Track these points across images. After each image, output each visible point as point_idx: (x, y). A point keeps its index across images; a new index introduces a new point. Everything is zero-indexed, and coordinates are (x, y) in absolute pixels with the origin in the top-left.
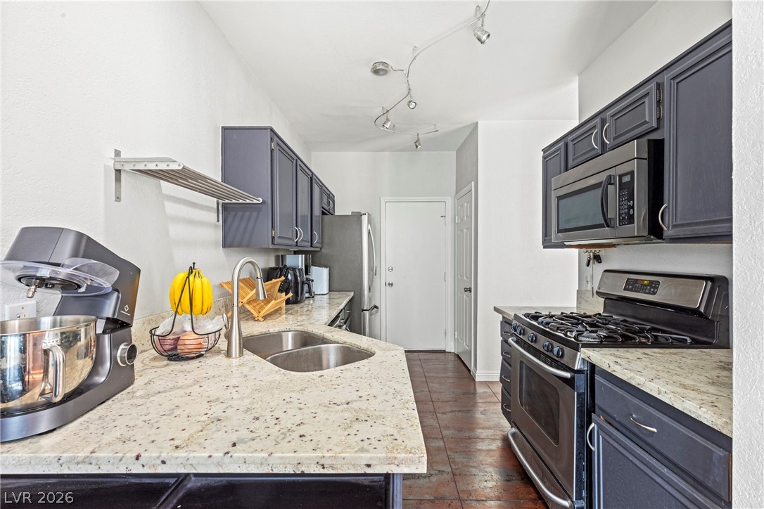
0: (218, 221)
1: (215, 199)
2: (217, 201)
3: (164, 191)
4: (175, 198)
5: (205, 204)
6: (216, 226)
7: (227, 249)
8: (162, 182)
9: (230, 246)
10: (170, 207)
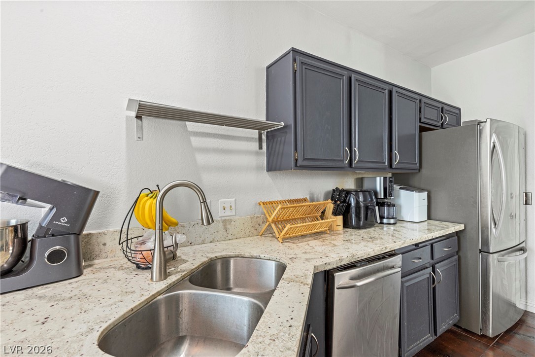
0: (261, 148)
1: (258, 131)
2: (259, 132)
3: (189, 129)
4: (203, 133)
5: (242, 136)
6: (257, 154)
7: (270, 172)
8: (187, 122)
9: (275, 170)
10: (196, 141)
